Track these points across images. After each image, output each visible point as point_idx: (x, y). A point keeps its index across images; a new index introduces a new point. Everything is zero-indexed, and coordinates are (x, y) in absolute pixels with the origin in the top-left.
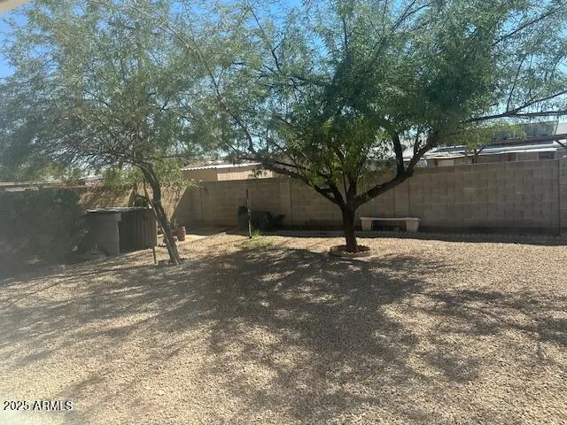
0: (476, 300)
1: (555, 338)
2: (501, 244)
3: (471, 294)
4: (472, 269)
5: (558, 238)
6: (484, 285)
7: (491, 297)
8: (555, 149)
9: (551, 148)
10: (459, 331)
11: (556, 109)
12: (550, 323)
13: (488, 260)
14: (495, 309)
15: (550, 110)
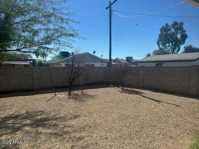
0: (10, 120)
1: (40, 125)
2: (15, 97)
3: (8, 118)
4: (6, 108)
5: (33, 92)
6: (12, 113)
7: (16, 117)
8: (29, 64)
9: (27, 63)
10: (6, 134)
11: (33, 51)
12: (38, 121)
13: (11, 103)
14: (19, 121)
15: (31, 51)
